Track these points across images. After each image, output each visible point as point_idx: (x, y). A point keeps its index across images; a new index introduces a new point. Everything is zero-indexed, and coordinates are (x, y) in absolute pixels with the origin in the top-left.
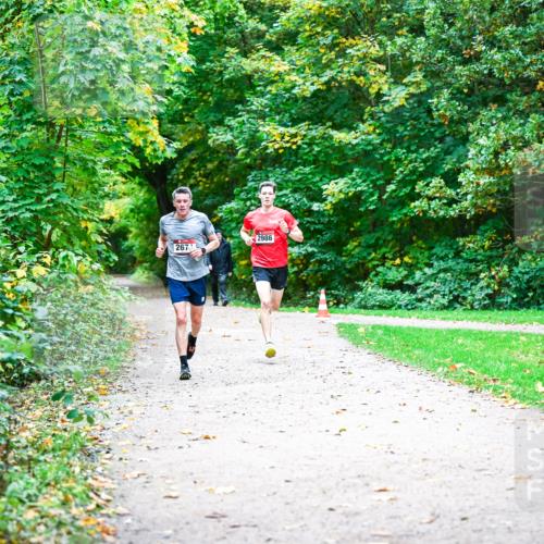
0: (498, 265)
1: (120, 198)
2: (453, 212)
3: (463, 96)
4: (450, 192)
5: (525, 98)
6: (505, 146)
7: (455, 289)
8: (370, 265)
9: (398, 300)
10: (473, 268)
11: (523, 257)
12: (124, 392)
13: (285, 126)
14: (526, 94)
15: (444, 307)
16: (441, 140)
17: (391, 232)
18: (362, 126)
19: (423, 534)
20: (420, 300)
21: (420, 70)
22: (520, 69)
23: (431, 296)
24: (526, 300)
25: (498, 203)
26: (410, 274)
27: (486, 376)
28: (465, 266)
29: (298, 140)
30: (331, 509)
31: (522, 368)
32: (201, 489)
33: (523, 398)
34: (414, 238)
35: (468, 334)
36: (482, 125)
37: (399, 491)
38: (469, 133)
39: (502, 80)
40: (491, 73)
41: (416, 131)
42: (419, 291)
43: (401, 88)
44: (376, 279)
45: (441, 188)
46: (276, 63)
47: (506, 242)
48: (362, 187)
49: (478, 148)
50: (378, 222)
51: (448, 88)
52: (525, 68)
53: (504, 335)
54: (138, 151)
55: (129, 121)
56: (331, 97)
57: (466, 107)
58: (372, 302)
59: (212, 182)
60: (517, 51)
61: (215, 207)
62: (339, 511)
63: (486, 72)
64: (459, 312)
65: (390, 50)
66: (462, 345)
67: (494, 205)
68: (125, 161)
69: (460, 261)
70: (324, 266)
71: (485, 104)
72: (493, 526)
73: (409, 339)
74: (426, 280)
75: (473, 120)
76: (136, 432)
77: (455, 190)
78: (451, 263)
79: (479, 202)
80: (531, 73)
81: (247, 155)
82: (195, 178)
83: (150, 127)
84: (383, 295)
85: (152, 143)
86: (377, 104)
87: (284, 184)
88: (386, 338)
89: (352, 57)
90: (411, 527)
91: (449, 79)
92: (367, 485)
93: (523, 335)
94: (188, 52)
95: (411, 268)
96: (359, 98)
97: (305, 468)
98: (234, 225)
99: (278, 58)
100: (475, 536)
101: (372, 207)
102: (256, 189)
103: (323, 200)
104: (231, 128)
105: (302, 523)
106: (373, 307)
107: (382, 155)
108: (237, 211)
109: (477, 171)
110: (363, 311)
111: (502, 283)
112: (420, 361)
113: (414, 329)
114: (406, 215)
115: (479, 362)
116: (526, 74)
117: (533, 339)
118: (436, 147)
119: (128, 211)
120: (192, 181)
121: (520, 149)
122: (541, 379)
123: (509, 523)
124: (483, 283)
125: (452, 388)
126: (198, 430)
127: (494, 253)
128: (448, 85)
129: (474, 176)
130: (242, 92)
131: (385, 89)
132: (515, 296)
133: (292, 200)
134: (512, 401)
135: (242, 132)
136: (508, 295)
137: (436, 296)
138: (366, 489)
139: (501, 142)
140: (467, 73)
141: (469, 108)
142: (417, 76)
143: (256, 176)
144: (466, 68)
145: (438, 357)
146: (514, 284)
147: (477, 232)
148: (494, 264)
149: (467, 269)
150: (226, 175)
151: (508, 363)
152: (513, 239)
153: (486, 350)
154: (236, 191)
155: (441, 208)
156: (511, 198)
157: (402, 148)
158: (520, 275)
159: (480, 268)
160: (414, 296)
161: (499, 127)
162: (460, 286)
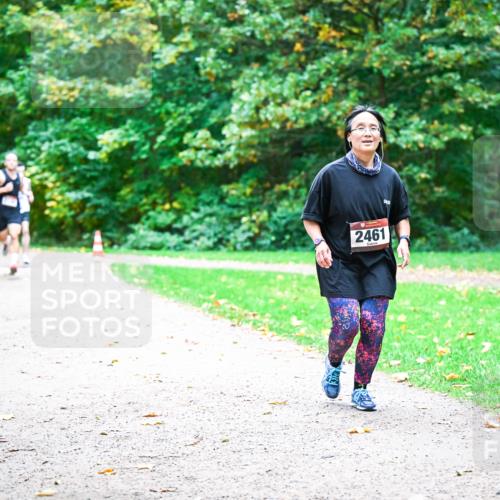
0: (258, 210)
2: (218, 161)
3: (228, 56)
4: (215, 143)
5: (283, 59)
6: (266, 102)
7: (220, 232)
8: (142, 210)
9: (167, 241)
10: (236, 213)
11: (281, 203)
14: (285, 55)
15: (209, 249)
16: (208, 95)
17: (161, 180)
19: (188, 455)
20: (188, 242)
21: (189, 30)
22: (279, 32)
23: (197, 238)
24: (284, 242)
25: (259, 154)
26: (179, 219)
27: (246, 311)
28: (229, 211)
30: (103, 434)
31: (279, 303)
33: (279, 331)
34: (183, 185)
35: (231, 273)
36: (245, 83)
37: (166, 416)
38: (232, 90)
39: (263, 42)
40: (253, 35)
41: (184, 87)
42: (187, 233)
43: (171, 47)
44: (148, 223)
45: (207, 139)
47: (266, 190)
48: (135, 138)
49: (241, 104)
50: (149, 170)
51: (214, 48)
52: (284, 31)
53: (263, 274)
57: (230, 66)
58: (143, 244)
60: (276, 16)
63: (248, 34)
64: (223, 252)
65: (161, 11)
66: (225, 283)
67: (255, 156)
69: (224, 206)
70: (99, 211)
71: (247, 63)
72: (251, 447)
73: (178, 278)
74: (193, 224)
75: (236, 77)
77: (220, 141)
78: (216, 208)
79: (242, 153)
80: (289, 36)
81: (28, 106)
84: (155, 237)
87: (62, 134)
88: (156, 276)
90: (176, 449)
91: (216, 40)
92: (137, 411)
93: (280, 274)
95: (179, 213)
97: (80, 396)
100: (236, 455)
101: (144, 156)
102: (36, 138)
103: (98, 149)
104: (12, 81)
105: (77, 447)
106: (144, 248)
107: (154, 109)
109: (241, 125)
110: (135, 251)
111: (262, 227)
112: (186, 297)
113: (182, 269)
114: (175, 164)
115: (240, 298)
116: (285, 37)
117: (290, 278)
118: (203, 101)
121: (280, 105)
122: (295, 314)
123: (266, 445)
124: (244, 227)
125: (215, 322)
127: (255, 200)
128: (214, 45)
129: (237, 129)
130: (23, 48)
131: (157, 47)
132: (273, 238)
133: (69, 149)
134: (271, 334)
135: (22, 85)
136: (267, 238)
137: (202, 239)
138: (136, 414)
139: (262, 98)
140: (231, 34)
141: (234, 66)
142: (186, 36)
143: (36, 126)
144: (231, 29)
145: (203, 293)
146: (272, 228)
147: (241, 180)
148: (255, 209)
149: (231, 214)
150: (8, 125)
151: (266, 299)
152: (272, 187)
153: (247, 287)
154: (17, 140)
155: (207, 158)
156: (271, 149)
157: (172, 102)
158: (278, 220)
159: (243, 212)
160: (181, 239)
161: (260, 84)
162: (224, 229)
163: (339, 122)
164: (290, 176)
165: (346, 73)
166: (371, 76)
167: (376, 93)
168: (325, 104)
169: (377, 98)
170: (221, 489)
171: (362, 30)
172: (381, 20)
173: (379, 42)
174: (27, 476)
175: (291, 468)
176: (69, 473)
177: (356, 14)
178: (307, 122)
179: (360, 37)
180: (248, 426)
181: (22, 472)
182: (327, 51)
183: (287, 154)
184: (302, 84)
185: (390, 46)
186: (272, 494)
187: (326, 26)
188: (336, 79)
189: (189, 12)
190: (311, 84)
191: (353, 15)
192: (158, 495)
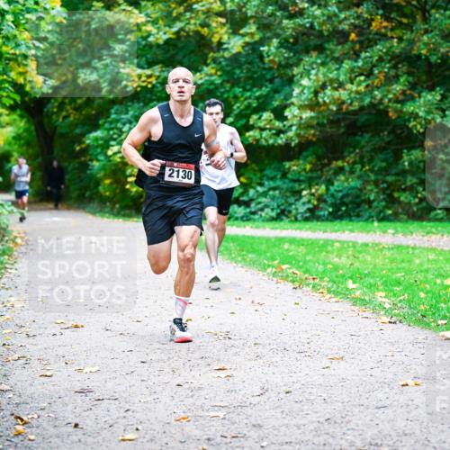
0: (317, 184)
1: (3, 127)
2: (281, 140)
3: (289, 45)
4: (278, 124)
5: (340, 47)
6: (324, 87)
7: (282, 205)
9: (235, 213)
10: (297, 186)
11: (338, 178)
12: (7, 289)
13: (142, 68)
14: (341, 44)
15: (273, 219)
16: (271, 81)
18: (206, 69)
19: (255, 405)
20: (254, 213)
21: (254, 23)
22: (336, 23)
23: (262, 210)
24: (340, 213)
25: (317, 133)
26: (245, 192)
27: (306, 275)
28: (291, 184)
29: (153, 80)
30: (179, 385)
31: (336, 268)
32: (71, 369)
33: (336, 294)
34: (249, 162)
35: (292, 241)
36: (304, 69)
37: (235, 369)
38: (294, 76)
39: (321, 32)
40: (312, 26)
41: (249, 74)
42: (253, 205)
43: (237, 38)
45: (271, 120)
46: (134, 16)
47: (324, 166)
49: (301, 88)
51: (277, 38)
52: (340, 22)
53: (321, 242)
54: (19, 88)
55: (11, 63)
56: (180, 45)
57: (292, 54)
59: (81, 114)
60: (334, 9)
61: (83, 135)
62: (187, 386)
63: (308, 25)
64: (285, 223)
65: (229, 6)
66: (287, 250)
67: (314, 135)
68: (8, 97)
69: (287, 181)
71: (307, 52)
72: (312, 398)
73: (245, 245)
74: (258, 196)
75: (297, 65)
76: (17, 322)
77: (282, 122)
78: (279, 183)
79: (302, 133)
80: (344, 26)
82: (67, 111)
83: (28, 69)
85: (30, 82)
86: (218, 51)
89: (198, 11)
90: (244, 399)
91: (278, 31)
92: (209, 365)
93: (337, 241)
94: (62, 6)
95: (246, 187)
96: (204, 45)
97: (158, 351)
98: (99, 150)
99: (136, 11)
100: (298, 405)
102: (118, 121)
105: (155, 397)
107: (223, 93)
108: (102, 139)
109: (300, 107)
111: (321, 199)
112: (253, 263)
113: (248, 237)
115: (301, 264)
116: (341, 27)
117: (346, 246)
118: (266, 87)
119: (10, 138)
120: (64, 113)
121: (336, 89)
122: (351, 278)
123: (325, 395)
124: (305, 199)
125: (278, 285)
126: (69, 321)
127: (314, 175)
128: (277, 36)
129: (298, 111)
131: (225, 38)
132: (331, 210)
134: (329, 296)
136: (325, 209)
137: (266, 210)
138: (208, 368)
139: (320, 83)
140: (293, 26)
141: (294, 55)
142: (251, 28)
143: (117, 110)
144: (292, 22)
145: (268, 260)
146: (330, 200)
147: (301, 157)
148: (314, 183)
149: (292, 188)
150: (93, 109)
151: (325, 264)
152: (329, 164)
153: (307, 254)
154: (101, 122)
155: (270, 137)
156: (328, 129)
157: (239, 87)
158: (335, 193)
159: (303, 187)
160: (248, 210)
161: (319, 70)
162: (286, 202)
163: (390, 104)
164: (346, 154)
165: (396, 59)
166: (419, 63)
167: (424, 78)
168: (378, 88)
169: (425, 82)
170: (285, 435)
171: (411, 21)
172: (428, 12)
173: (426, 32)
174: (111, 422)
175: (347, 418)
176: (149, 420)
177: (405, 6)
178: (362, 104)
179: (409, 27)
180: (309, 379)
181: (106, 419)
182: (379, 40)
183: (343, 134)
184: (356, 70)
185: (437, 35)
186: (331, 440)
187: (379, 17)
188: (388, 65)
189: (254, 6)
190: (365, 70)
191: (402, 6)
192: (228, 440)
